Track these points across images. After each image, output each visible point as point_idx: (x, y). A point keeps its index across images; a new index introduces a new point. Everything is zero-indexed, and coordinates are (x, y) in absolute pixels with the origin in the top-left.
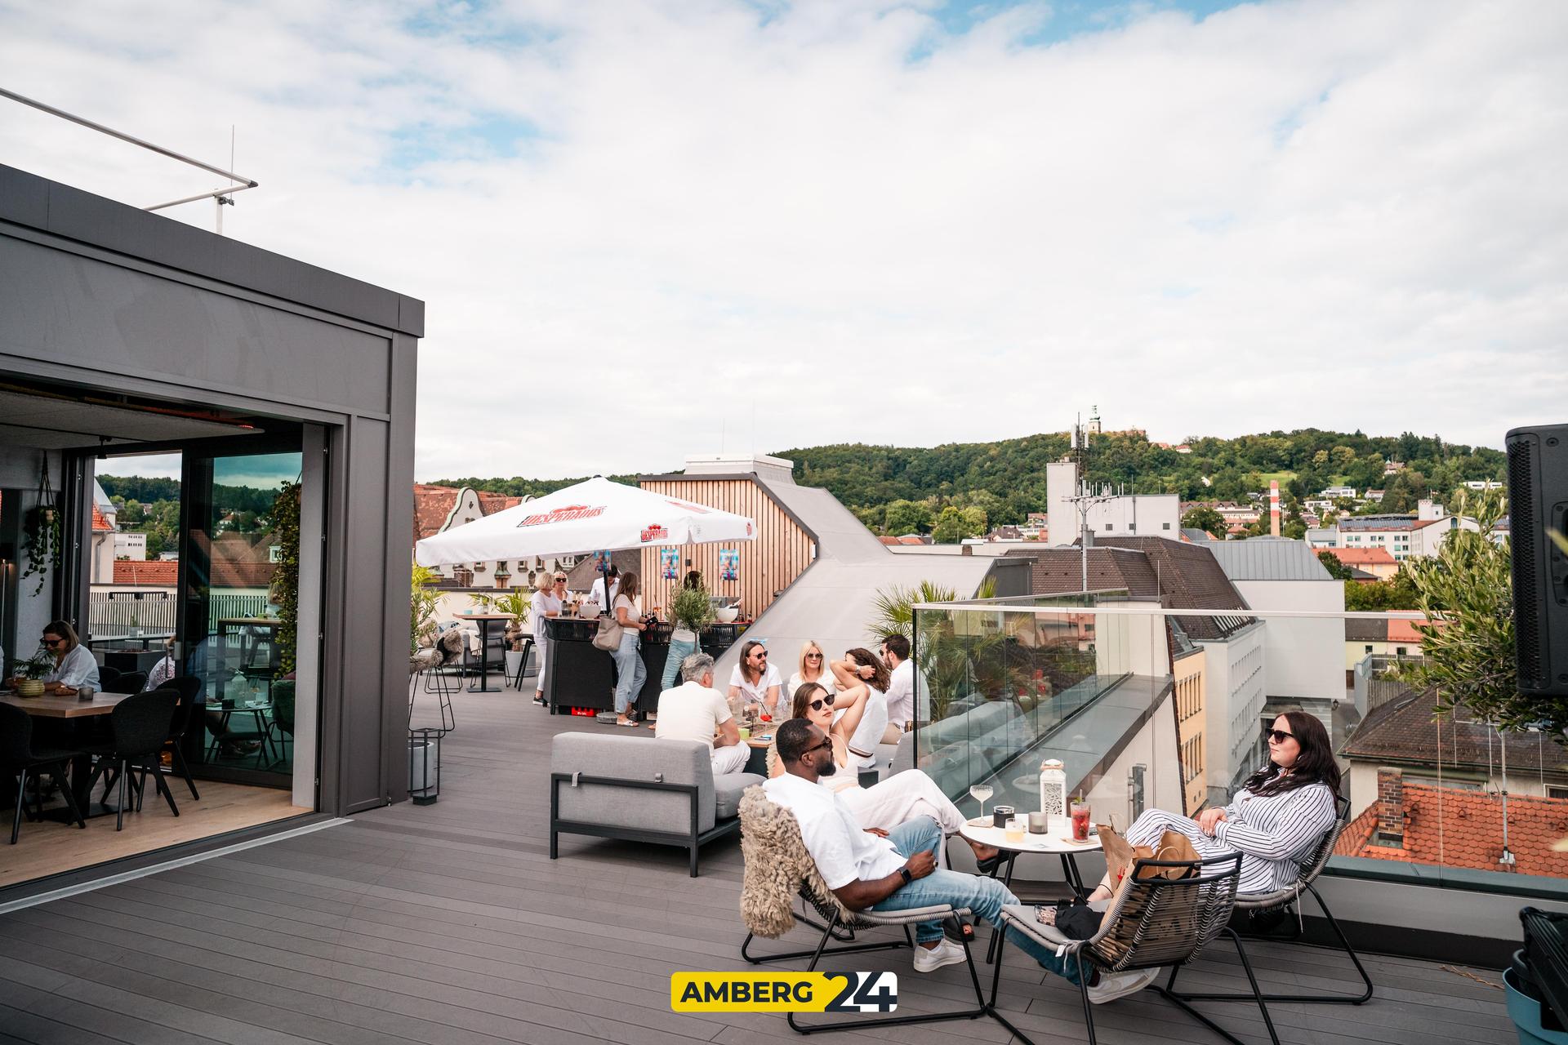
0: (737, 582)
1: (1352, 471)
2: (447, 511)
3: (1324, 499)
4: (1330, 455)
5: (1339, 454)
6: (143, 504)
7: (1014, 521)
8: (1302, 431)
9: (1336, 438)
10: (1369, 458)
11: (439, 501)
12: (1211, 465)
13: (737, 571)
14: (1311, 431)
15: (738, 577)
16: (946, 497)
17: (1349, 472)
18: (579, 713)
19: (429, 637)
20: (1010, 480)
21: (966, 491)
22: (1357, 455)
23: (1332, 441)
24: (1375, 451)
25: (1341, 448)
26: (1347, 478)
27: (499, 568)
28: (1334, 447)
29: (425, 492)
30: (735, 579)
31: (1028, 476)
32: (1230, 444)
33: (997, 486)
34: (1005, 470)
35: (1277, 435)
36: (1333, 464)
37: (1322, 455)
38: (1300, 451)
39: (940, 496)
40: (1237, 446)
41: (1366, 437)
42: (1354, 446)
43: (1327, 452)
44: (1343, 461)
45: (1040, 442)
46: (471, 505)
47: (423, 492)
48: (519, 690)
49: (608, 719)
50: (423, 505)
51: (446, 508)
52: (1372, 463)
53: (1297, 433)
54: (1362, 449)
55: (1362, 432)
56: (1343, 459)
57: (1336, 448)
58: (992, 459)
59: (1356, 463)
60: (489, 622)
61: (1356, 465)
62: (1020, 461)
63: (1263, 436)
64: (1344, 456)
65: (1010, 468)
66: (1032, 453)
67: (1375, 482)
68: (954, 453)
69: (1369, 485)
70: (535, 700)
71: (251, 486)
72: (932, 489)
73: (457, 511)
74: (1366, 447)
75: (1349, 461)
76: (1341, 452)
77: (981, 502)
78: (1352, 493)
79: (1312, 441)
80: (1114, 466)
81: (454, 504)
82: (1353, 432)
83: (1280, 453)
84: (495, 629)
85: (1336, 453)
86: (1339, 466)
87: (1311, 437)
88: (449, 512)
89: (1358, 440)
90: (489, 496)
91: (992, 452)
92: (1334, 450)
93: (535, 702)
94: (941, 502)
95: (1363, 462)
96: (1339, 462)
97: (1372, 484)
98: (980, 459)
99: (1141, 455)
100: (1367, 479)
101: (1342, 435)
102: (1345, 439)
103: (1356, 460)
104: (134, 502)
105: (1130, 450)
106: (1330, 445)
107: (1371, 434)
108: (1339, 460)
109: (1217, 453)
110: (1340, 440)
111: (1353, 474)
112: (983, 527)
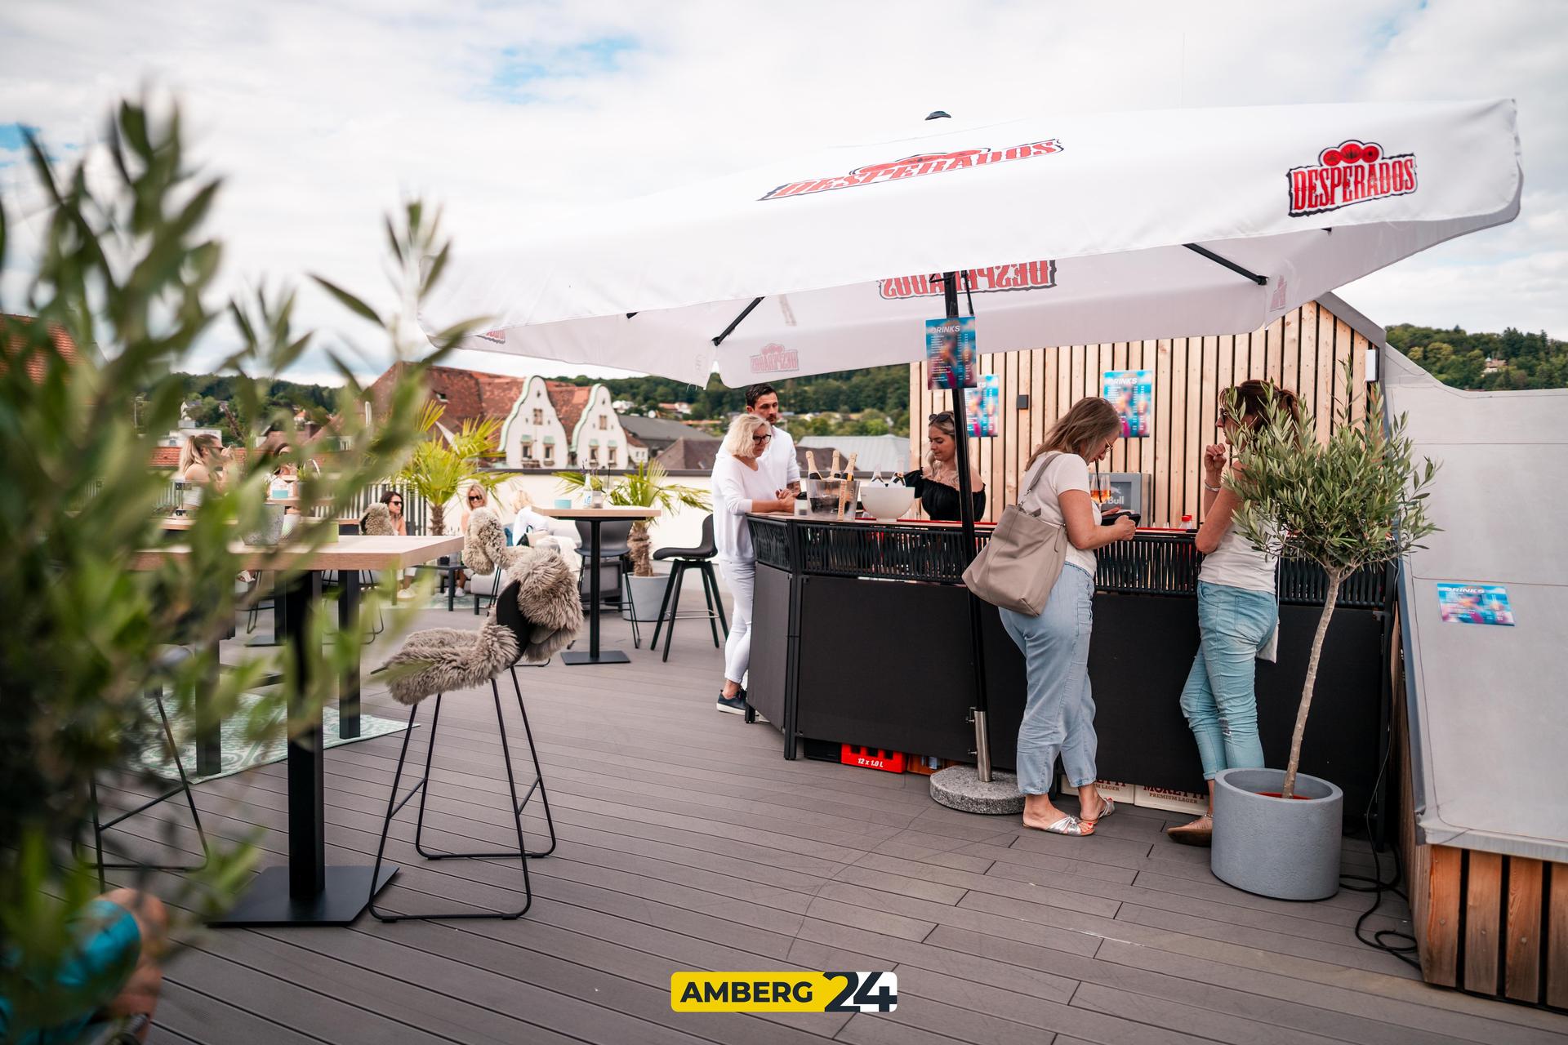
0: (1148, 443)
1: (1449, 368)
2: (513, 400)
4: (1425, 352)
5: (1435, 351)
6: (219, 402)
8: (1396, 327)
9: (1432, 334)
10: (1469, 354)
11: (504, 390)
13: (1148, 419)
14: (1406, 327)
15: (1150, 430)
17: (1444, 371)
18: (861, 761)
19: (485, 553)
22: (1455, 352)
23: (1428, 338)
24: (1474, 348)
25: (1437, 345)
26: (1444, 376)
27: (569, 463)
28: (1429, 344)
29: (489, 380)
30: (1141, 435)
36: (1428, 361)
37: (1416, 352)
41: (1465, 333)
42: (1451, 342)
43: (1422, 349)
44: (1439, 359)
46: (539, 395)
47: (488, 380)
48: (665, 659)
49: (976, 802)
50: (488, 394)
51: (512, 398)
52: (1472, 360)
54: (1461, 345)
55: (1462, 327)
56: (1439, 356)
57: (1433, 344)
59: (1453, 360)
60: (602, 524)
61: (1453, 363)
64: (1440, 353)
67: (1473, 380)
69: (1467, 384)
70: (722, 700)
71: (322, 384)
73: (524, 400)
74: (1465, 343)
75: (1446, 359)
76: (1439, 349)
79: (1406, 337)
81: (520, 392)
82: (1451, 328)
84: (613, 537)
85: (1432, 350)
86: (1434, 363)
87: (1406, 333)
88: (515, 401)
89: (1456, 336)
90: (557, 386)
92: (1430, 347)
93: (720, 707)
95: (1461, 359)
96: (1434, 359)
97: (1470, 382)
100: (1465, 377)
101: (1439, 331)
102: (1442, 335)
103: (1453, 357)
104: (210, 399)
106: (1426, 341)
107: (1470, 330)
108: (1435, 357)
110: (1437, 337)
111: (1450, 371)
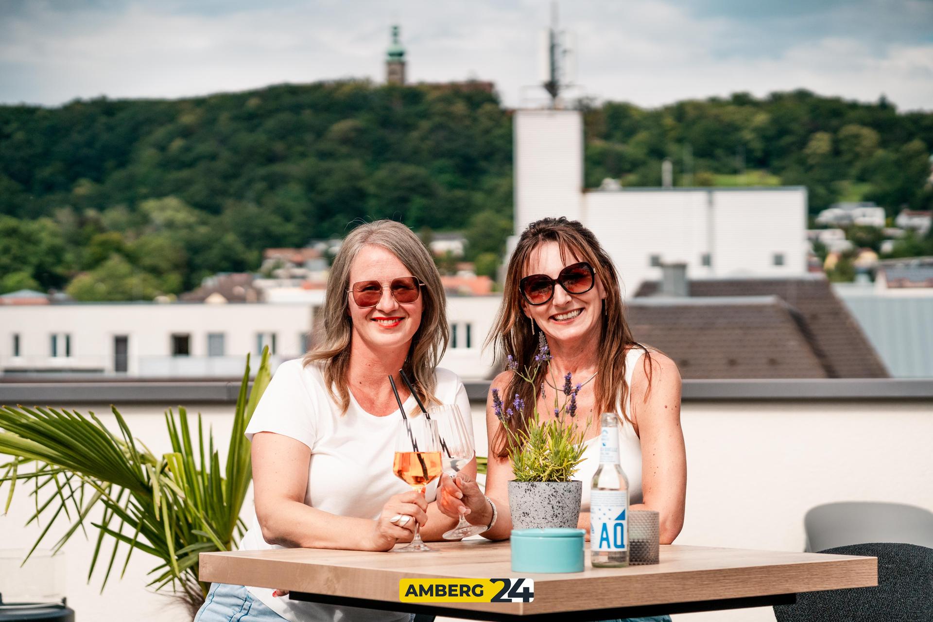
1: (875, 172)
3: (825, 227)
4: (834, 141)
5: (851, 141)
7: (238, 266)
9: (845, 110)
10: (903, 148)
12: (620, 157)
16: (91, 213)
17: (870, 175)
20: (227, 177)
21: (132, 203)
22: (882, 144)
23: (838, 116)
24: (912, 136)
25: (854, 129)
26: (867, 187)
28: (841, 127)
31: (262, 171)
32: (655, 117)
33: (199, 189)
34: (213, 157)
35: (741, 100)
36: (841, 159)
37: (821, 143)
38: (783, 132)
39: (77, 208)
40: (669, 121)
41: (896, 109)
42: (876, 125)
43: (829, 136)
44: (858, 154)
45: (288, 100)
52: (908, 158)
53: (777, 98)
54: (891, 132)
56: (857, 150)
57: (845, 128)
58: (186, 133)
59: (880, 157)
61: (881, 162)
62: (246, 139)
63: (714, 102)
64: (859, 145)
65: (225, 154)
66: (271, 123)
67: (915, 195)
68: (103, 119)
69: (905, 201)
72: (58, 196)
74: (896, 129)
75: (869, 155)
76: (855, 137)
77: (170, 225)
78: (875, 216)
79: (803, 113)
80: (437, 154)
83: (747, 135)
85: (845, 139)
86: (850, 163)
89: (883, 115)
91: (187, 119)
92: (842, 133)
94: (82, 223)
95: (893, 157)
96: (851, 156)
97: (910, 198)
98: (160, 133)
99: (487, 132)
100: (902, 188)
101: (854, 106)
102: (860, 112)
103: (881, 152)
105: (467, 122)
106: (834, 122)
108: (851, 151)
109: (630, 133)
110: (852, 114)
111: (878, 178)
112: (174, 279)
